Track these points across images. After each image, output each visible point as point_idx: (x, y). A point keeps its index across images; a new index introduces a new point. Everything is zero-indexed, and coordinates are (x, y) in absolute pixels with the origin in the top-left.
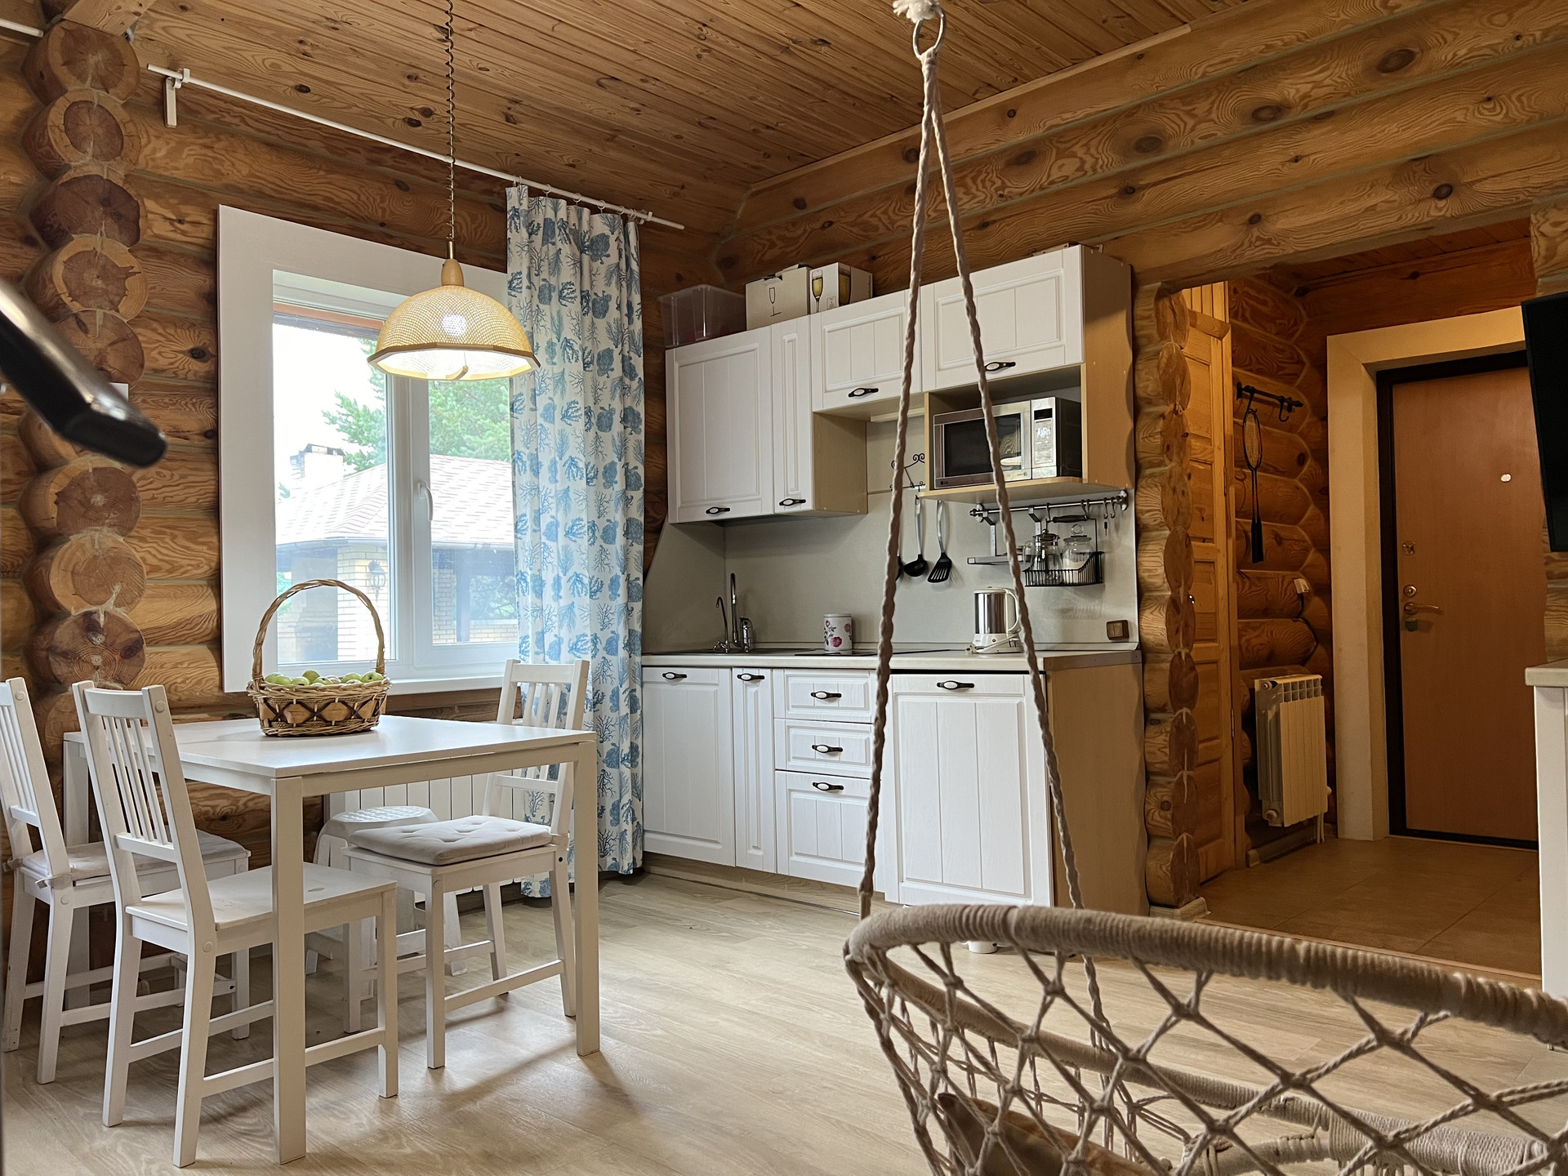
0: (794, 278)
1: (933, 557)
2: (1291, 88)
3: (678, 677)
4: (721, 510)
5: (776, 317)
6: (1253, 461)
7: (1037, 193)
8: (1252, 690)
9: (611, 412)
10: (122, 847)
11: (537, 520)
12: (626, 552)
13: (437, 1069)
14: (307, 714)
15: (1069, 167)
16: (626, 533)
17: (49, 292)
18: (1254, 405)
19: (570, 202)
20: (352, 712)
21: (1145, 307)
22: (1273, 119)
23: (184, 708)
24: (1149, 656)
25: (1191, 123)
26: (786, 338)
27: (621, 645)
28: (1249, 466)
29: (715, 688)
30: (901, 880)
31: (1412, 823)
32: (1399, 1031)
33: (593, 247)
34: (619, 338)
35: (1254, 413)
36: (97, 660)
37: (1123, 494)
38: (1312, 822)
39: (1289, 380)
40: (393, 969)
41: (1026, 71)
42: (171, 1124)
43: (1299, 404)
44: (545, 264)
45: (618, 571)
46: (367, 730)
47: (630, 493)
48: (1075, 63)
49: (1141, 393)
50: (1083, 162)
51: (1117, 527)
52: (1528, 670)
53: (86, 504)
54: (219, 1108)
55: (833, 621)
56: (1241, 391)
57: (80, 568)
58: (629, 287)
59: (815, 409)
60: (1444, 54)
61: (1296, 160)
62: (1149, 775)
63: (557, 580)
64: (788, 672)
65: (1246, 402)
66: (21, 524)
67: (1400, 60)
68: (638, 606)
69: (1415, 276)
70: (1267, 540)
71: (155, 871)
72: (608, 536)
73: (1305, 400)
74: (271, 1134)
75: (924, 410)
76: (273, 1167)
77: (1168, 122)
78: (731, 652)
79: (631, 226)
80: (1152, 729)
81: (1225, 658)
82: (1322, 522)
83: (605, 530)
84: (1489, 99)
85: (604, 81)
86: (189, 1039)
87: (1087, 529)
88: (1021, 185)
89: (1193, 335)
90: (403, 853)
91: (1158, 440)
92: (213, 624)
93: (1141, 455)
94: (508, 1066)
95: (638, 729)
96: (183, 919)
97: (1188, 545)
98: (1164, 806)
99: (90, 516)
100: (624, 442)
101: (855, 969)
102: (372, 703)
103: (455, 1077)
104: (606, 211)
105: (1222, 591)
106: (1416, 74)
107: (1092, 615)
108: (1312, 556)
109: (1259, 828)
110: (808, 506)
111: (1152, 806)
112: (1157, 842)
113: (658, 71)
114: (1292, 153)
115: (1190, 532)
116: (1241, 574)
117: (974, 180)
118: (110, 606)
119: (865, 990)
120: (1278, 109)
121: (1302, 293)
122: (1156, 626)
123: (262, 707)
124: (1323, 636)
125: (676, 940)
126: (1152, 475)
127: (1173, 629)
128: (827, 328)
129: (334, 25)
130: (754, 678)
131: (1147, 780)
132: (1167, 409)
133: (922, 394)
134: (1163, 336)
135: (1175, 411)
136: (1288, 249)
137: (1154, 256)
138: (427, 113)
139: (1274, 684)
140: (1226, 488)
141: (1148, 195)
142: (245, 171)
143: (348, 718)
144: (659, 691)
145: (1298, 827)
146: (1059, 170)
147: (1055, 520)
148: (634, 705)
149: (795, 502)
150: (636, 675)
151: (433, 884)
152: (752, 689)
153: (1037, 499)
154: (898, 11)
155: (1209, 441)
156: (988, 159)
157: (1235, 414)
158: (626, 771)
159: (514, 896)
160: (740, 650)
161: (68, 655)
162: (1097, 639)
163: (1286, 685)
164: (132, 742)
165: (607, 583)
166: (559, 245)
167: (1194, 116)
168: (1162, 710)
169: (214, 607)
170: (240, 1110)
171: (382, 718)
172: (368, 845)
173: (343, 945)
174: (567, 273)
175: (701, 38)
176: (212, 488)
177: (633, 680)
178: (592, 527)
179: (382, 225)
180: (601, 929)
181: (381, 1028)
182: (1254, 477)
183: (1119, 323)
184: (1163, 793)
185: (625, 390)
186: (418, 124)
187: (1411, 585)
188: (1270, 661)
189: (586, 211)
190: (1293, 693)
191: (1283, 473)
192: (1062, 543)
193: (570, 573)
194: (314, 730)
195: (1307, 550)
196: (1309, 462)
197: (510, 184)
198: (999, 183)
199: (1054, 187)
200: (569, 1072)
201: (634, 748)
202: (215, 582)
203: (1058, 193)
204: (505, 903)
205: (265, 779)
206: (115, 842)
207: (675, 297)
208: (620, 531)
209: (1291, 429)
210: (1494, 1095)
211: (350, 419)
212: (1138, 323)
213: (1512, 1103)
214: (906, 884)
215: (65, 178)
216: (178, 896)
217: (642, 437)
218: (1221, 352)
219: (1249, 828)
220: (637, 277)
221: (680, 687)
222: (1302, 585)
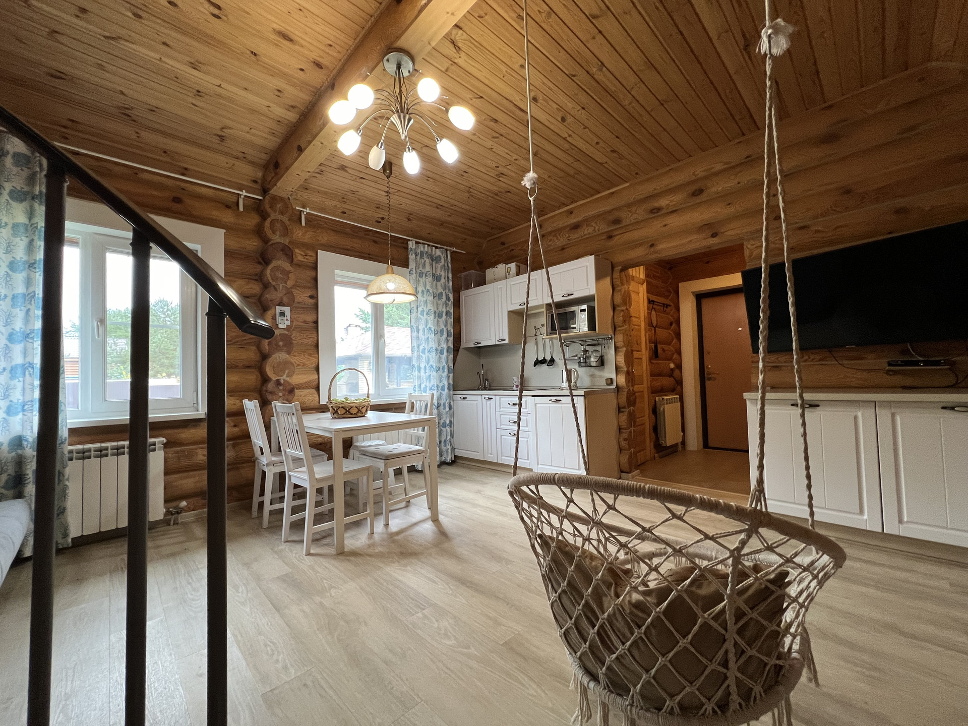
0: (501, 268)
1: (548, 358)
2: (663, 202)
3: (464, 398)
4: (478, 343)
5: (495, 280)
6: (654, 324)
7: (580, 238)
8: (655, 401)
9: (442, 312)
10: (287, 453)
11: (418, 347)
12: (447, 357)
13: (387, 525)
14: (344, 411)
15: (590, 230)
16: (448, 351)
17: (265, 279)
18: (654, 306)
19: (429, 245)
20: (359, 410)
21: (616, 275)
22: (657, 212)
23: (306, 409)
24: (620, 390)
25: (630, 214)
26: (499, 287)
27: (446, 388)
28: (653, 327)
29: (476, 402)
30: (538, 465)
31: (711, 444)
32: (679, 514)
33: (436, 260)
34: (445, 288)
35: (655, 309)
36: (281, 394)
37: (610, 336)
38: (677, 444)
39: (667, 297)
40: (372, 493)
41: (576, 199)
42: (302, 541)
43: (670, 306)
44: (421, 265)
45: (444, 364)
46: (364, 416)
47: (449, 338)
48: (592, 195)
49: (615, 303)
50: (595, 228)
51: (608, 347)
52: (744, 394)
53: (277, 345)
54: (318, 536)
55: (515, 379)
56: (650, 302)
57: (275, 365)
58: (448, 272)
59: (510, 309)
60: (714, 189)
61: (665, 226)
62: (620, 429)
63: (425, 367)
64: (500, 396)
65: (652, 305)
66: (258, 352)
67: (699, 192)
68: (451, 375)
69: (708, 262)
70: (660, 351)
71: (297, 461)
72: (442, 352)
73: (672, 304)
74: (334, 545)
75: (544, 310)
76: (335, 555)
77: (622, 215)
78: (482, 390)
79: (448, 252)
80: (621, 414)
81: (646, 390)
82: (678, 344)
83: (441, 351)
84: (729, 204)
85: (439, 206)
86: (308, 514)
87: (598, 348)
88: (575, 236)
89: (633, 283)
90: (375, 456)
91: (621, 319)
92: (317, 382)
93: (616, 324)
94: (410, 524)
95: (452, 415)
96: (306, 477)
97: (632, 353)
98: (625, 439)
99: (278, 349)
100: (447, 322)
101: (511, 494)
102: (365, 408)
103: (392, 528)
104: (440, 248)
105: (644, 368)
106: (704, 197)
107: (601, 377)
108: (675, 356)
109: (659, 447)
110: (507, 342)
111: (621, 440)
112: (623, 452)
113: (456, 203)
114: (664, 223)
115: (633, 349)
116: (651, 362)
117: (559, 235)
118: (285, 377)
119: (514, 499)
120: (659, 209)
121: (670, 269)
122: (622, 380)
123: (331, 409)
124: (680, 382)
125: (464, 484)
126: (620, 330)
127: (627, 381)
128: (512, 283)
129: (353, 192)
130: (489, 398)
131: (620, 431)
132: (624, 308)
133: (543, 305)
134: (622, 284)
135: (627, 309)
136: (663, 255)
137: (619, 258)
138: (383, 219)
139: (663, 399)
140: (645, 334)
141: (616, 238)
142: (326, 239)
143: (358, 412)
144: (459, 404)
145: (672, 446)
146: (586, 231)
147: (588, 345)
148: (450, 407)
149: (502, 340)
150: (451, 398)
151: (385, 465)
152: (489, 402)
153: (581, 339)
154: (523, 185)
155: (639, 318)
156: (565, 228)
157: (648, 309)
158: (448, 429)
159: (412, 469)
160: (485, 389)
161: (272, 393)
162: (601, 384)
163: (667, 399)
164: (290, 420)
165: (441, 368)
166: (425, 259)
167: (631, 212)
168: (624, 407)
169: (317, 377)
170: (324, 537)
171: (369, 412)
172: (364, 453)
173: (357, 484)
174: (428, 268)
175: (469, 192)
176: (316, 339)
177: (450, 400)
178: (436, 349)
179: (369, 254)
180: (439, 480)
181: (368, 512)
182: (655, 330)
183: (607, 281)
184: (625, 435)
185: (447, 305)
186: (380, 222)
187: (709, 365)
188: (662, 391)
189: (434, 248)
190: (669, 402)
191: (665, 329)
192: (590, 353)
193: (429, 365)
194: (347, 416)
195: (673, 354)
196: (674, 325)
197: (409, 240)
198: (567, 235)
199: (586, 237)
200: (428, 527)
201: (451, 421)
202: (317, 369)
203: (587, 238)
204: (409, 472)
205: (331, 432)
206: (285, 452)
207: (463, 275)
208: (445, 351)
209: (668, 314)
210: (711, 535)
211: (363, 316)
212: (614, 280)
213: (717, 538)
214: (540, 466)
215: (270, 243)
216: (304, 469)
217: (452, 320)
218: (643, 289)
219: (655, 446)
220: (450, 268)
221: (465, 402)
222: (672, 366)
